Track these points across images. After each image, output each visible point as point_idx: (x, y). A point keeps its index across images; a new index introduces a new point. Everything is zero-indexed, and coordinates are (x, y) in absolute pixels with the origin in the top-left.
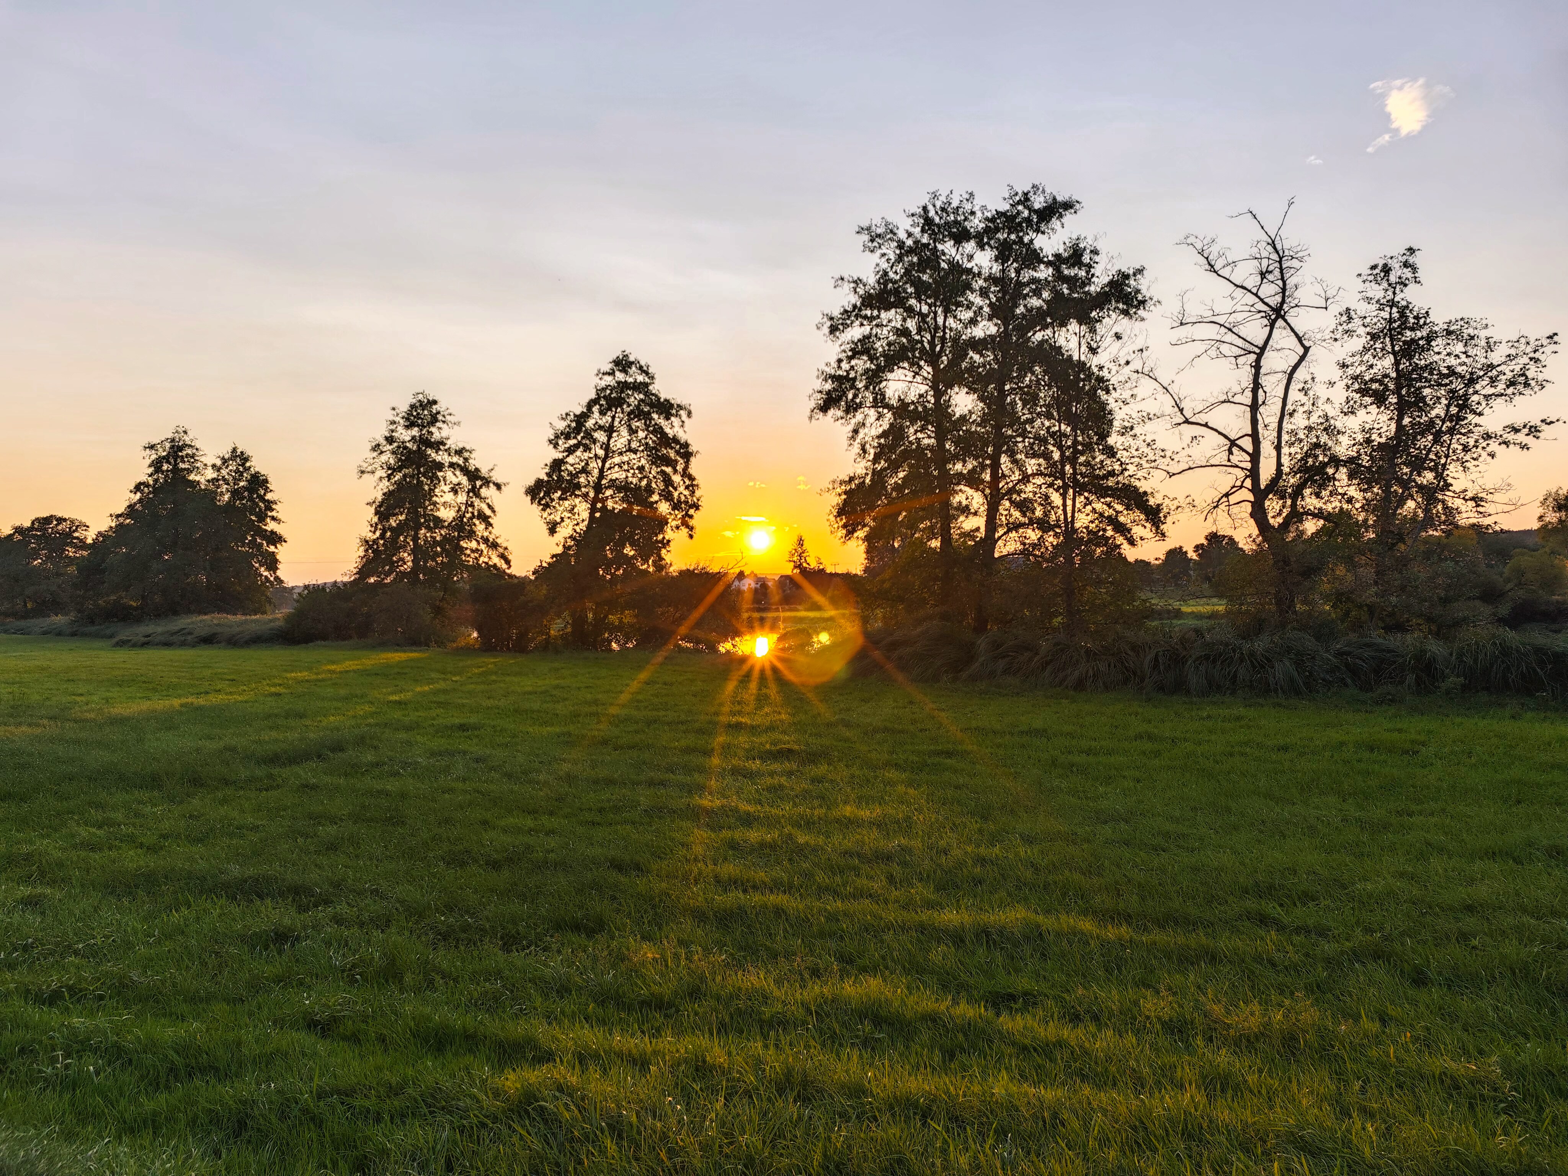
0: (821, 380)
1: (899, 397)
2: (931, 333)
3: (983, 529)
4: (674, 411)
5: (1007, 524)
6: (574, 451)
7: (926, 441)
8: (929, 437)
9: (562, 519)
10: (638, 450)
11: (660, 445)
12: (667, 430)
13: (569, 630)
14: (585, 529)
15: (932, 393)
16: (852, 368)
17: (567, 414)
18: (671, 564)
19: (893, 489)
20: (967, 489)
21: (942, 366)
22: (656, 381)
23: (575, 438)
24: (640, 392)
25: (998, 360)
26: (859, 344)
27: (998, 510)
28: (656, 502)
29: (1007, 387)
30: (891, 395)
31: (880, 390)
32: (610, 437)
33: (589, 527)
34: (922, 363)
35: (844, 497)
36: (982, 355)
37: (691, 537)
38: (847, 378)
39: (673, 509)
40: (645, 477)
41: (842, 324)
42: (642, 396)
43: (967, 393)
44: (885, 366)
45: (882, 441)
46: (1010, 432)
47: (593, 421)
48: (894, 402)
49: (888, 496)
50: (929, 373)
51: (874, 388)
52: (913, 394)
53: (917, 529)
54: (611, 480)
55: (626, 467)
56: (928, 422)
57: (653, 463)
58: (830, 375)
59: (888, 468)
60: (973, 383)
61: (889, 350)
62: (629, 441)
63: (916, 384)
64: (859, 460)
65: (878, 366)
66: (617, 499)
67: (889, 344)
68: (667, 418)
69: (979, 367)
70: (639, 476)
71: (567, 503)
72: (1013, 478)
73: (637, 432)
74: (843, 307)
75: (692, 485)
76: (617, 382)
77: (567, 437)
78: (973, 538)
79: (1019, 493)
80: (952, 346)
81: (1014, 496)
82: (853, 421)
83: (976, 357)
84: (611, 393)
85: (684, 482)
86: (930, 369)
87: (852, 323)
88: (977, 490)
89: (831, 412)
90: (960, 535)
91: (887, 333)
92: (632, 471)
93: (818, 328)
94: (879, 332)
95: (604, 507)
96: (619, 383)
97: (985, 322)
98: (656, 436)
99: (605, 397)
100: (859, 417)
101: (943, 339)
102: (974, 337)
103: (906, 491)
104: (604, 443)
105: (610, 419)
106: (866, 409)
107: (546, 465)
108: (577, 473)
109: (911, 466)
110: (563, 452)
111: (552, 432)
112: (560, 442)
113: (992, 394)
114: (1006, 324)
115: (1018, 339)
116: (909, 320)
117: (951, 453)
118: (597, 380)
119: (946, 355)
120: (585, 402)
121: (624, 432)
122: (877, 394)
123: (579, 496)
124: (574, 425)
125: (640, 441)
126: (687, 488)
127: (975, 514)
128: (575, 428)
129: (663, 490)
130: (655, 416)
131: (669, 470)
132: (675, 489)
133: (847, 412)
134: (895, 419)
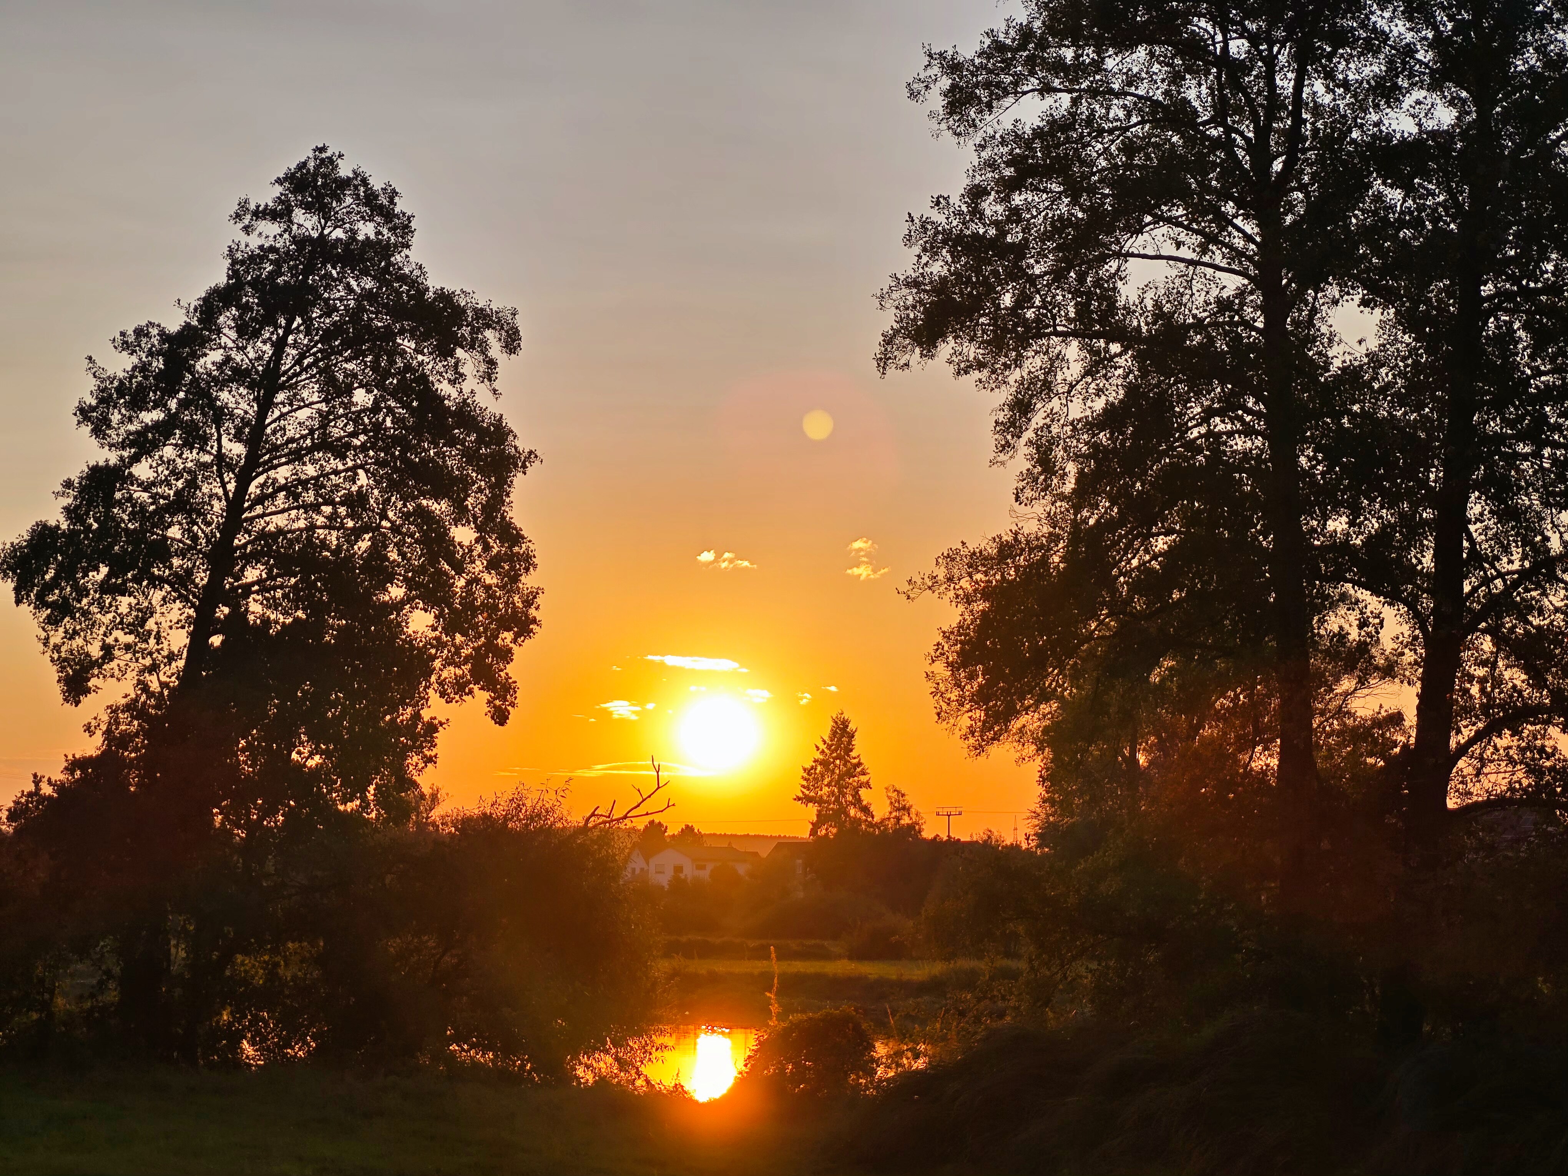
0: (917, 250)
1: (1158, 305)
2: (1255, 119)
3: (1411, 718)
4: (465, 331)
5: (1485, 708)
6: (155, 445)
7: (1240, 443)
8: (1248, 431)
9: (108, 651)
10: (348, 446)
11: (417, 430)
12: (444, 388)
13: (112, 995)
14: (174, 682)
15: (1257, 298)
16: (1015, 215)
17: (140, 332)
18: (434, 797)
19: (1134, 588)
20: (1364, 595)
21: (1289, 219)
22: (415, 240)
23: (159, 404)
24: (365, 273)
25: (1459, 206)
26: (1037, 145)
27: (1459, 663)
28: (398, 606)
29: (1487, 289)
30: (1134, 298)
31: (1098, 283)
32: (265, 405)
33: (186, 676)
34: (1229, 208)
35: (980, 606)
36: (1409, 190)
37: (501, 717)
38: (998, 246)
39: (450, 630)
40: (366, 529)
41: (987, 85)
42: (369, 283)
43: (1364, 303)
44: (1116, 214)
45: (1103, 437)
46: (1494, 426)
47: (217, 356)
48: (1141, 323)
49: (1118, 608)
50: (1248, 238)
51: (1081, 279)
52: (1200, 299)
53: (1205, 713)
54: (263, 535)
55: (309, 497)
56: (1244, 387)
57: (394, 486)
58: (948, 234)
59: (1121, 522)
60: (1383, 271)
61: (1128, 166)
62: (325, 419)
63: (1209, 271)
64: (1028, 493)
65: (1093, 211)
66: (279, 593)
67: (1129, 148)
68: (444, 351)
69: (1401, 224)
70: (350, 524)
71: (125, 603)
72: (1504, 565)
73: (349, 391)
74: (990, 33)
75: (512, 558)
76: (294, 240)
77: (138, 402)
78: (1383, 748)
79: (1523, 611)
80: (1320, 159)
81: (1508, 622)
82: (1015, 375)
83: (1395, 195)
84: (277, 273)
85: (487, 548)
86: (1250, 228)
87: (1016, 84)
88: (1393, 598)
89: (946, 348)
90: (1340, 733)
91: (1121, 114)
92: (327, 509)
93: (914, 95)
94: (1100, 111)
95: (239, 616)
96: (301, 242)
97: (1418, 94)
98: (406, 405)
99: (256, 284)
100: (1034, 363)
101: (1293, 136)
102: (1389, 137)
103: (1176, 595)
104: (246, 423)
105: (268, 349)
106: (1055, 339)
107: (68, 484)
108: (160, 511)
109: (1190, 519)
110: (123, 446)
111: (92, 384)
112: (115, 418)
113: (1442, 309)
114: (1483, 102)
115: (1519, 149)
116: (1190, 81)
117: (1314, 483)
118: (235, 233)
119: (1302, 188)
120: (195, 295)
121: (311, 393)
122: (1089, 295)
123: (162, 580)
124: (158, 364)
125: (356, 419)
126: (493, 565)
127: (1389, 671)
128: (160, 376)
129: (421, 570)
130: (408, 344)
131: (440, 507)
132: (459, 569)
133: (996, 345)
134: (1144, 373)
